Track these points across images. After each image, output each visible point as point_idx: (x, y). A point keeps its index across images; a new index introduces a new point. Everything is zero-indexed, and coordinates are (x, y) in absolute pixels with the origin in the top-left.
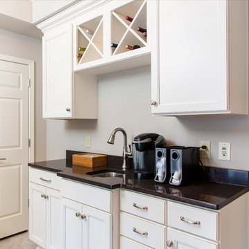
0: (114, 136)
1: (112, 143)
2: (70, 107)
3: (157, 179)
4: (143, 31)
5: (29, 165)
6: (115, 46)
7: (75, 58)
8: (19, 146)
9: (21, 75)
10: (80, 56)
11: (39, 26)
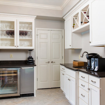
0: (83, 55)
1: (82, 57)
2: (71, 45)
3: (92, 69)
4: (88, 16)
5: (60, 64)
6: (82, 22)
7: (72, 28)
8: (59, 58)
9: (60, 35)
10: (73, 27)
11: (64, 18)
